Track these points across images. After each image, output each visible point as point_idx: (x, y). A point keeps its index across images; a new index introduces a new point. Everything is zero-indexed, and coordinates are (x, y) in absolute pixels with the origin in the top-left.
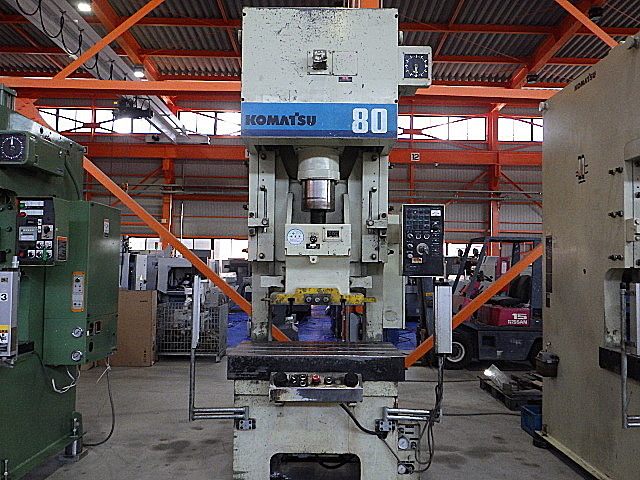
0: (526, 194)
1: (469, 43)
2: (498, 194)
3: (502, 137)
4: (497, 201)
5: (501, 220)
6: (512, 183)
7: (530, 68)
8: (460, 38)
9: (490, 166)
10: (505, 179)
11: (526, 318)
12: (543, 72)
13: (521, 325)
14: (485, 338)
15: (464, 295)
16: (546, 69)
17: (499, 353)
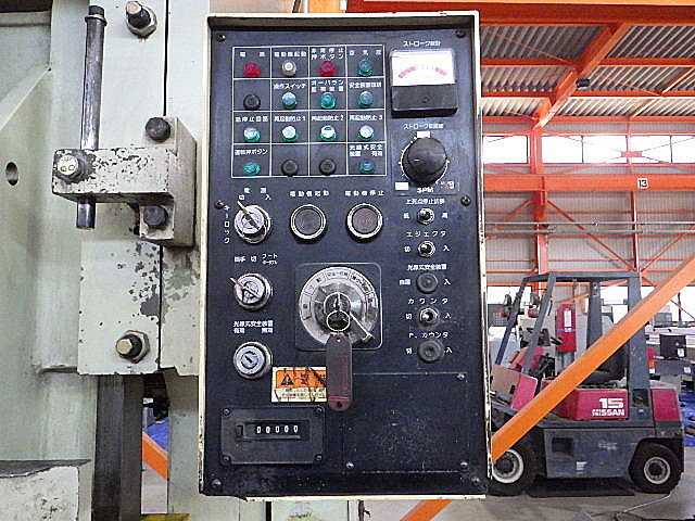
0: (578, 225)
1: (505, 41)
2: (545, 226)
3: (546, 158)
4: (545, 234)
5: (550, 258)
6: (561, 212)
7: (579, 71)
8: (494, 34)
9: (534, 192)
10: (552, 209)
11: (621, 405)
12: (595, 77)
13: (615, 418)
14: (555, 441)
15: (519, 368)
16: (599, 72)
17: (580, 465)
